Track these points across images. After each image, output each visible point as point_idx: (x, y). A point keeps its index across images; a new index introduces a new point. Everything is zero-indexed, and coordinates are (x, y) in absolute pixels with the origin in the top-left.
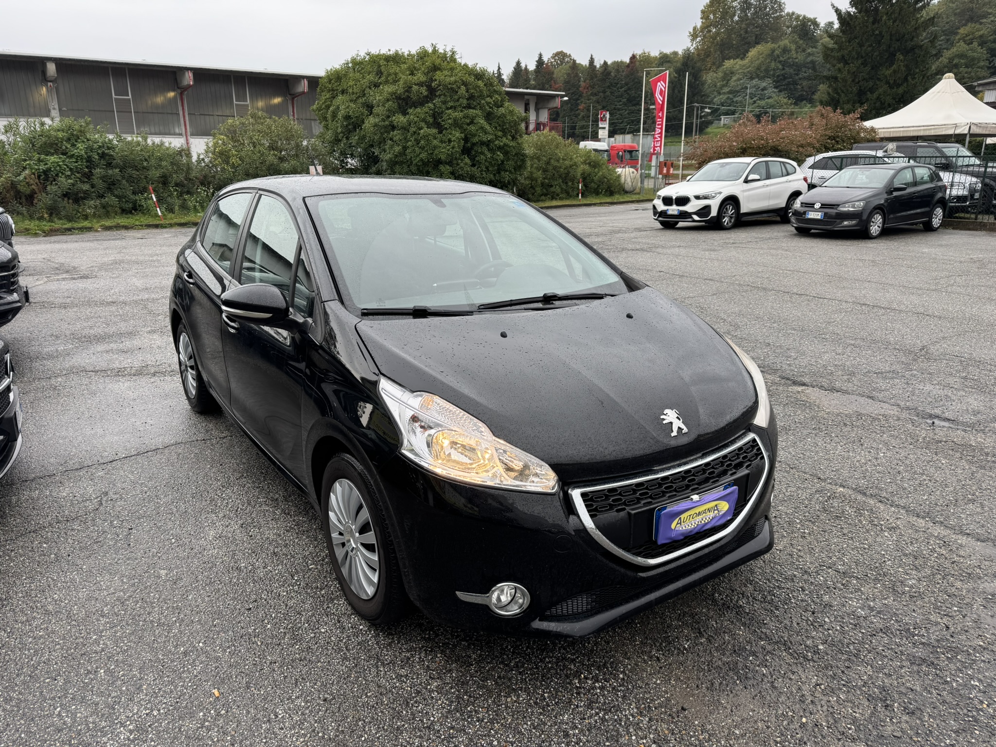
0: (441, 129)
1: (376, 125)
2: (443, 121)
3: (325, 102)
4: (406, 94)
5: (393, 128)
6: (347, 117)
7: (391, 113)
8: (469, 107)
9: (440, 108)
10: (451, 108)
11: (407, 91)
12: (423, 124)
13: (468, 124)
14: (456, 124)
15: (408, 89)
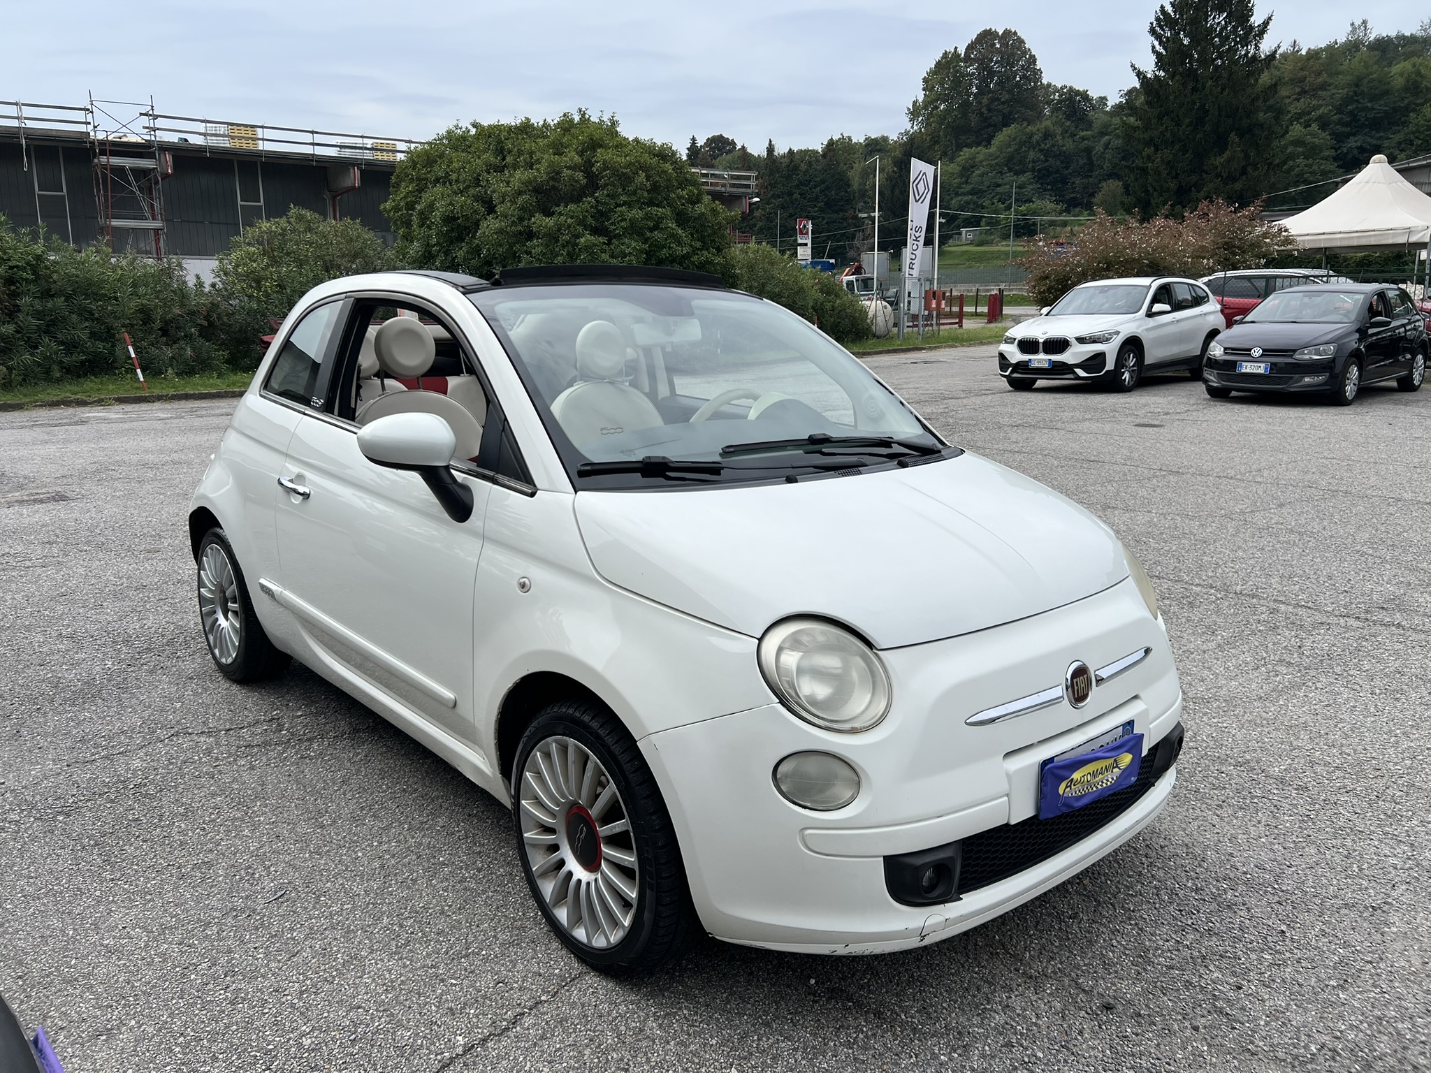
0: (611, 237)
1: (500, 231)
2: (612, 224)
3: (405, 197)
4: (551, 183)
5: (530, 235)
6: (449, 219)
7: (527, 213)
8: (651, 203)
9: (605, 203)
10: (625, 203)
11: (553, 179)
12: (580, 229)
13: (652, 230)
14: (635, 230)
15: (555, 174)
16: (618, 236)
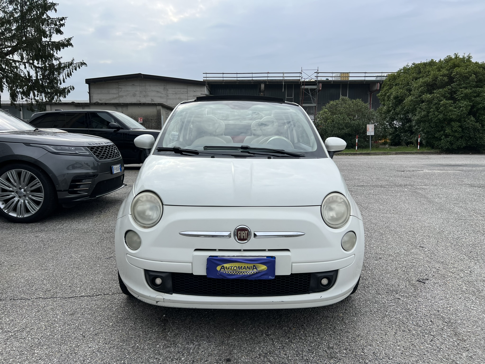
0: (455, 100)
1: (411, 100)
2: (456, 96)
3: (385, 91)
4: (434, 82)
5: (423, 102)
6: (396, 98)
7: (422, 93)
8: (477, 86)
9: (456, 88)
10: (464, 87)
12: (442, 98)
13: (475, 97)
14: (466, 97)
15: (435, 79)
16: (459, 100)
